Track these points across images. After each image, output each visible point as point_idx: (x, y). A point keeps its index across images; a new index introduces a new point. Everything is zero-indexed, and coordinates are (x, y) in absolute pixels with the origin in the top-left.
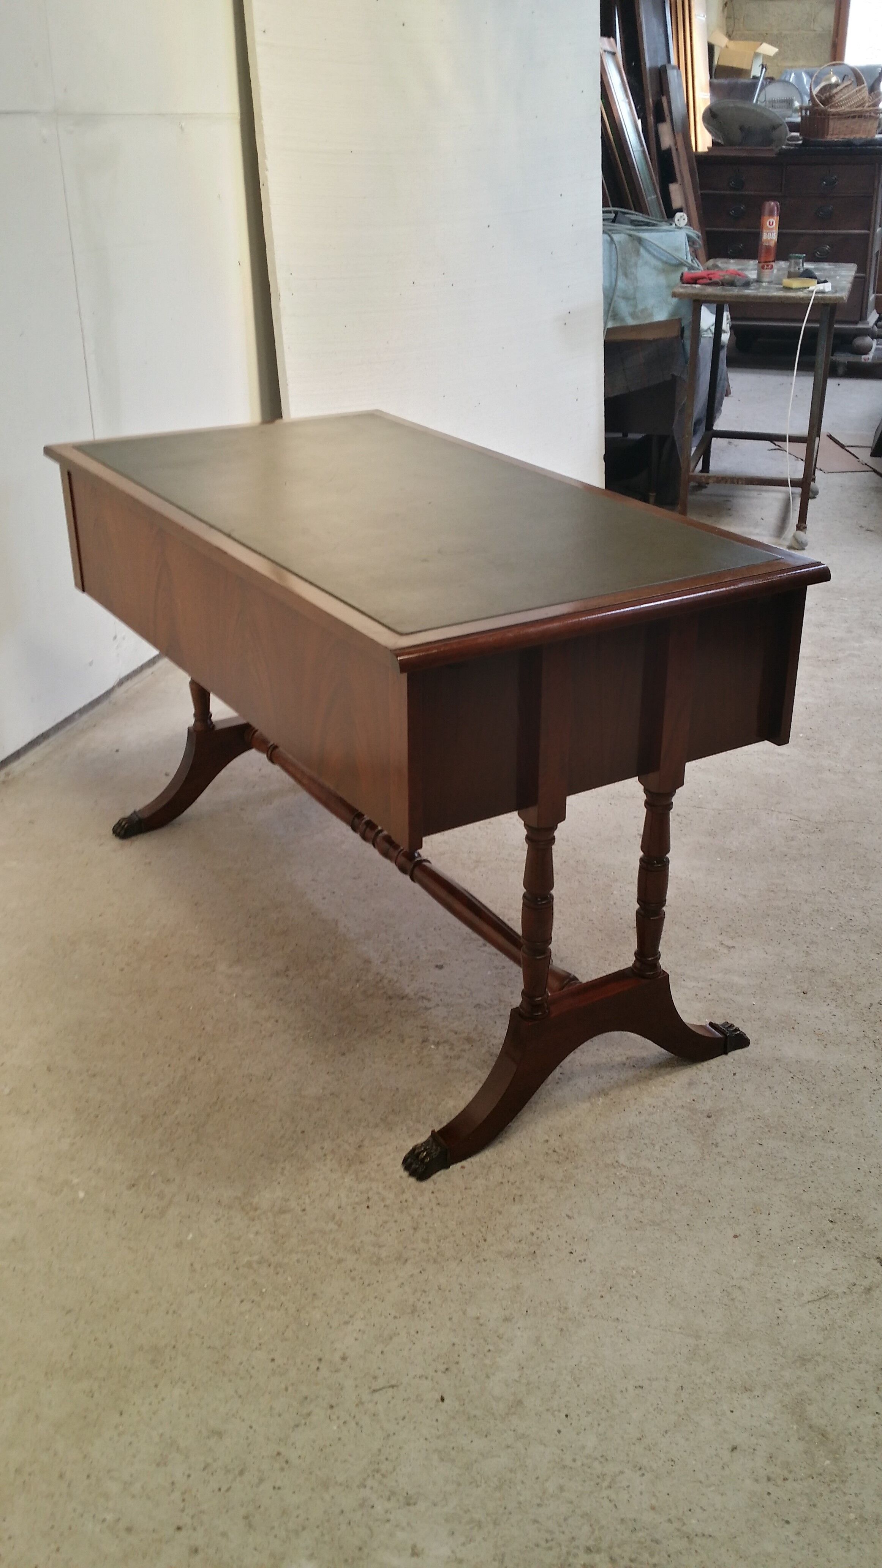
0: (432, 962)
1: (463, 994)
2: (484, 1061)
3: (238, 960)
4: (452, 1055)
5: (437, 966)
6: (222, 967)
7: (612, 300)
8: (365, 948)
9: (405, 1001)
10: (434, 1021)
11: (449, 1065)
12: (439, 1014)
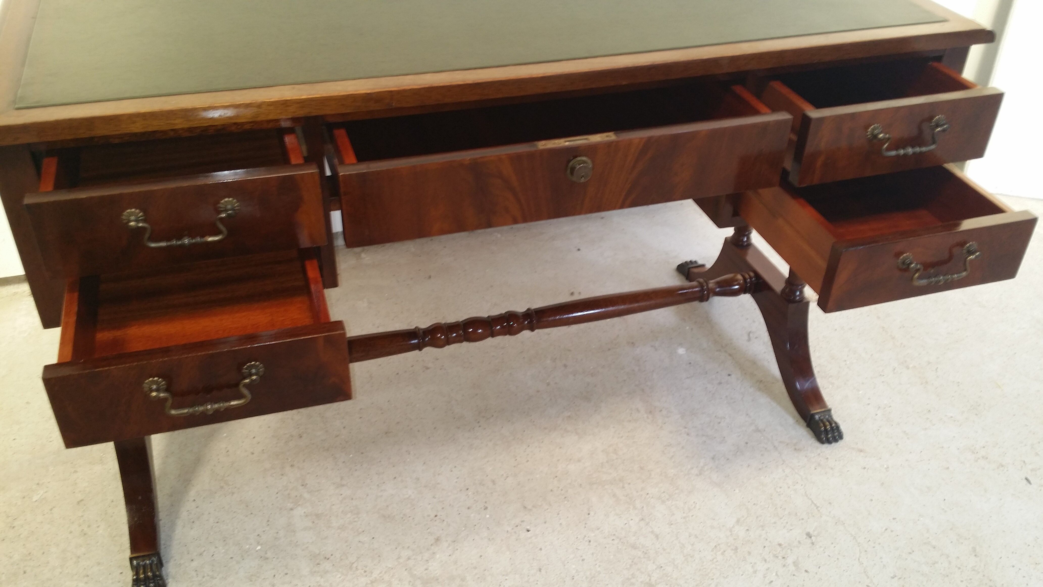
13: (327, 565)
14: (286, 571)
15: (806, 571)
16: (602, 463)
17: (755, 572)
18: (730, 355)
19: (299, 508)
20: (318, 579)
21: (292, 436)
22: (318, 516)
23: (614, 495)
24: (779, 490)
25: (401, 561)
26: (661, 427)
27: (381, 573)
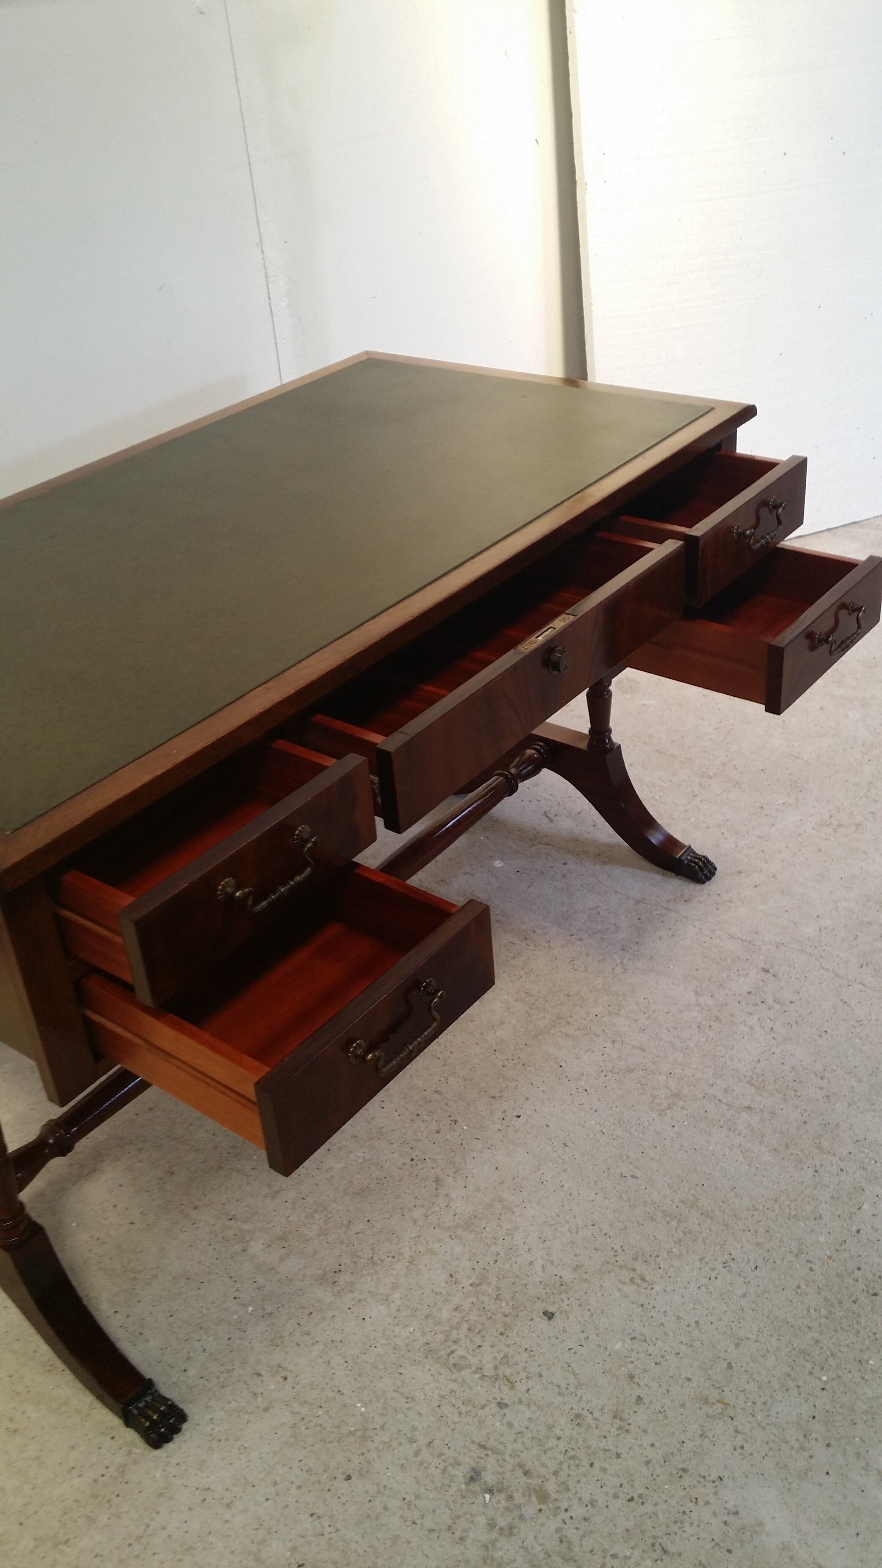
0: (542, 1301)
1: (564, 1384)
4: (503, 1524)
10: (502, 1435)
11: (490, 1548)
12: (515, 1423)
13: (345, 1278)
14: (307, 1312)
15: (791, 1002)
16: (527, 1012)
17: (751, 1028)
18: (547, 844)
19: (252, 1244)
20: (350, 1295)
21: (160, 1179)
22: (283, 1238)
23: (567, 1035)
24: (705, 945)
25: (420, 1223)
26: (549, 947)
27: (411, 1248)
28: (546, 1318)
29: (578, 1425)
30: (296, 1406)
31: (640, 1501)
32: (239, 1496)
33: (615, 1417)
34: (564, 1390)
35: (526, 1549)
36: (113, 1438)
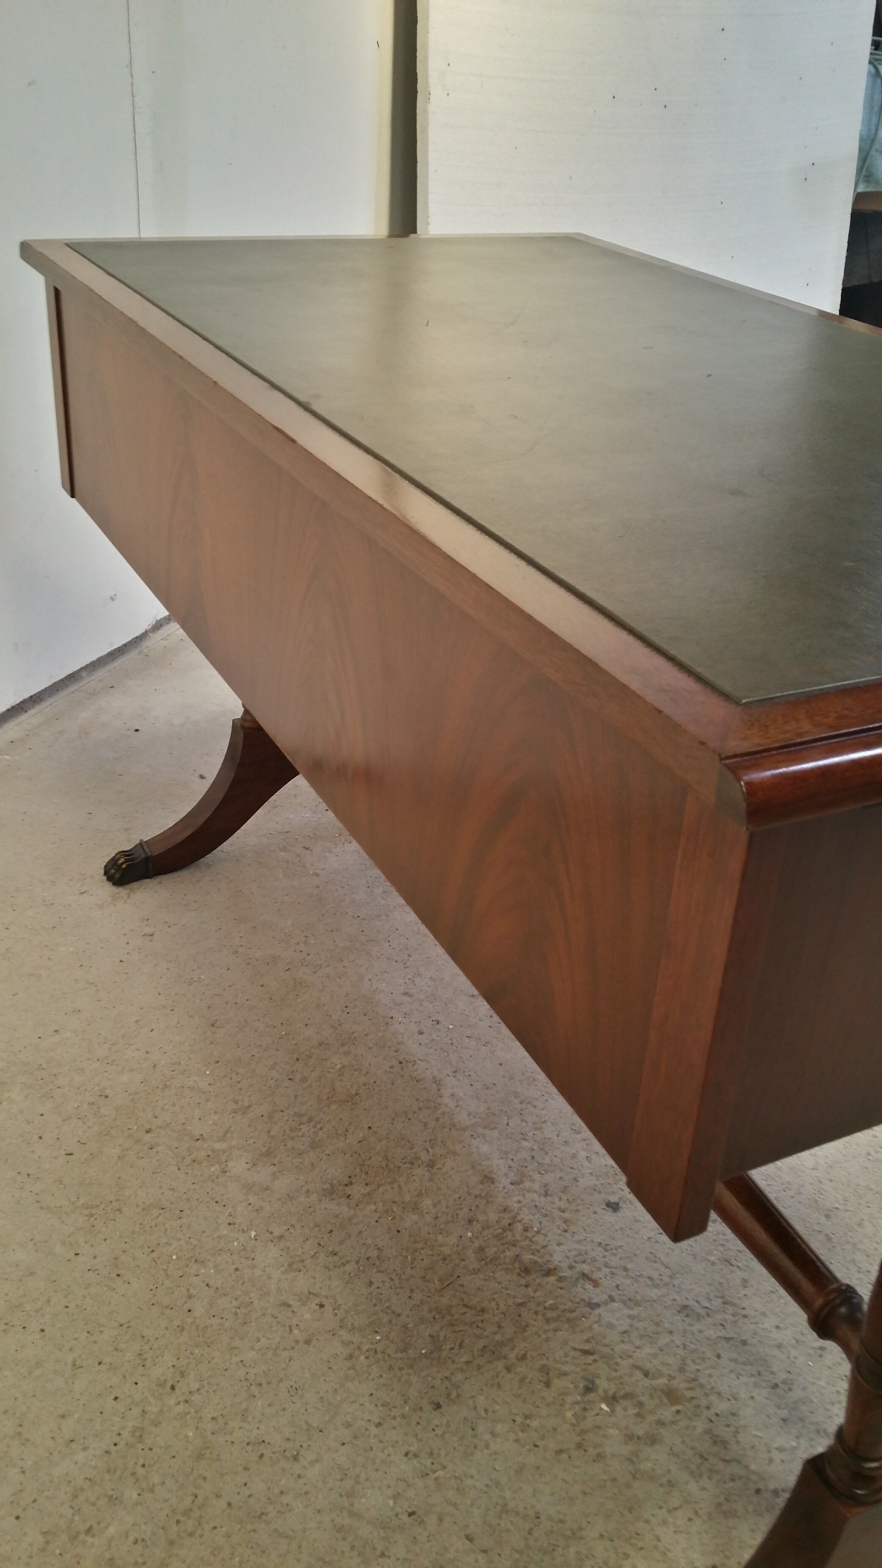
0: (600, 1192)
1: (655, 1275)
2: (701, 1456)
3: (268, 1154)
4: (640, 1432)
5: (609, 1205)
6: (238, 1166)
7: (868, 153)
8: (485, 1149)
9: (552, 1279)
10: (605, 1338)
11: (635, 1460)
12: (614, 1322)
28: (610, 1209)
29: (687, 1316)
30: (345, 1335)
31: (786, 1388)
32: (305, 1445)
33: (725, 1303)
34: (658, 1282)
35: (677, 1456)
36: (116, 1398)
